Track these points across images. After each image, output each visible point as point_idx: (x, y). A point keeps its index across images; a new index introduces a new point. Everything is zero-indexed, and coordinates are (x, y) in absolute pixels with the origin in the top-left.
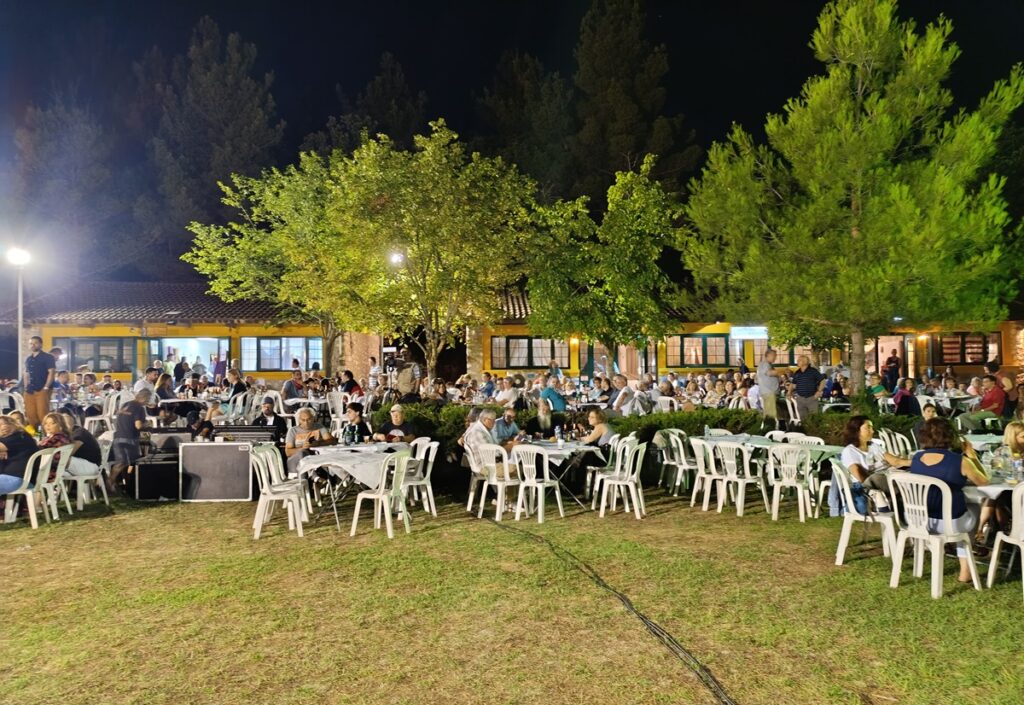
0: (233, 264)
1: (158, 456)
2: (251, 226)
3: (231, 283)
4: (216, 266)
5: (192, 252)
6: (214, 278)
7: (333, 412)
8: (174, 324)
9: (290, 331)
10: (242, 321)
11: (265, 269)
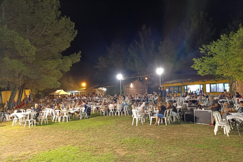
0: (203, 67)
1: (189, 112)
2: (207, 57)
3: (203, 71)
4: (199, 68)
5: (193, 65)
6: (199, 70)
7: (234, 103)
8: (190, 82)
9: (219, 82)
10: (206, 80)
11: (212, 67)
